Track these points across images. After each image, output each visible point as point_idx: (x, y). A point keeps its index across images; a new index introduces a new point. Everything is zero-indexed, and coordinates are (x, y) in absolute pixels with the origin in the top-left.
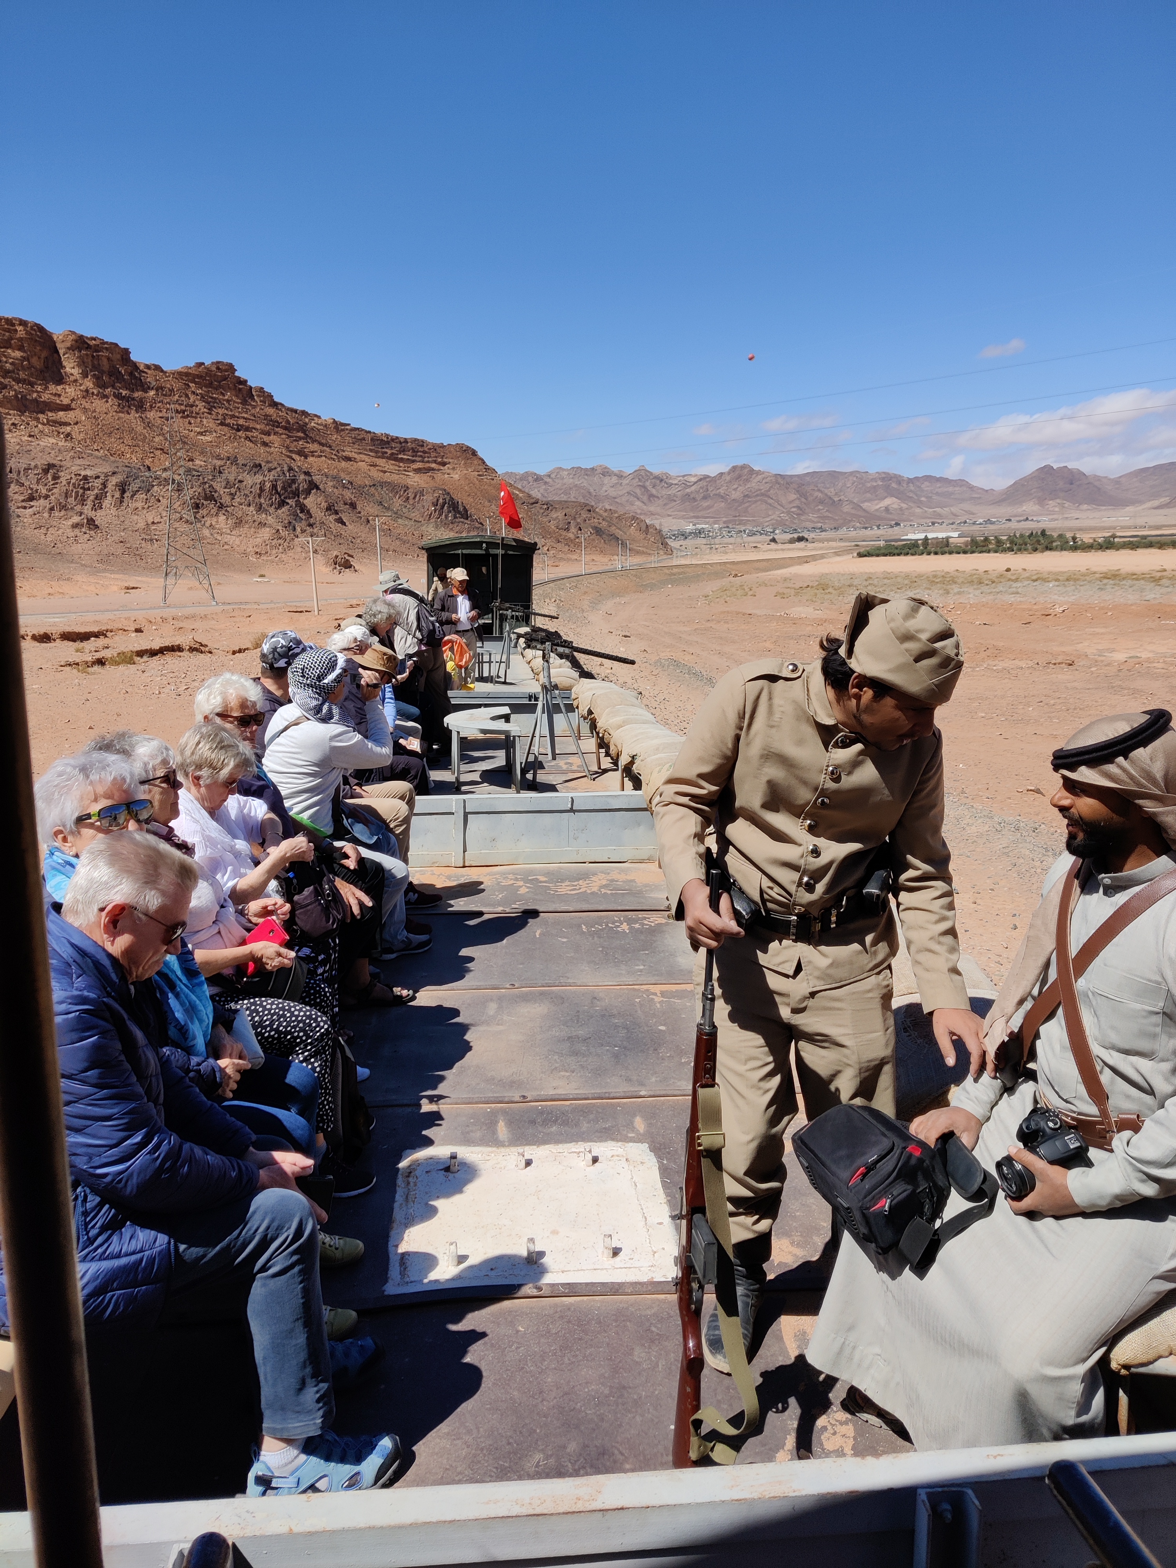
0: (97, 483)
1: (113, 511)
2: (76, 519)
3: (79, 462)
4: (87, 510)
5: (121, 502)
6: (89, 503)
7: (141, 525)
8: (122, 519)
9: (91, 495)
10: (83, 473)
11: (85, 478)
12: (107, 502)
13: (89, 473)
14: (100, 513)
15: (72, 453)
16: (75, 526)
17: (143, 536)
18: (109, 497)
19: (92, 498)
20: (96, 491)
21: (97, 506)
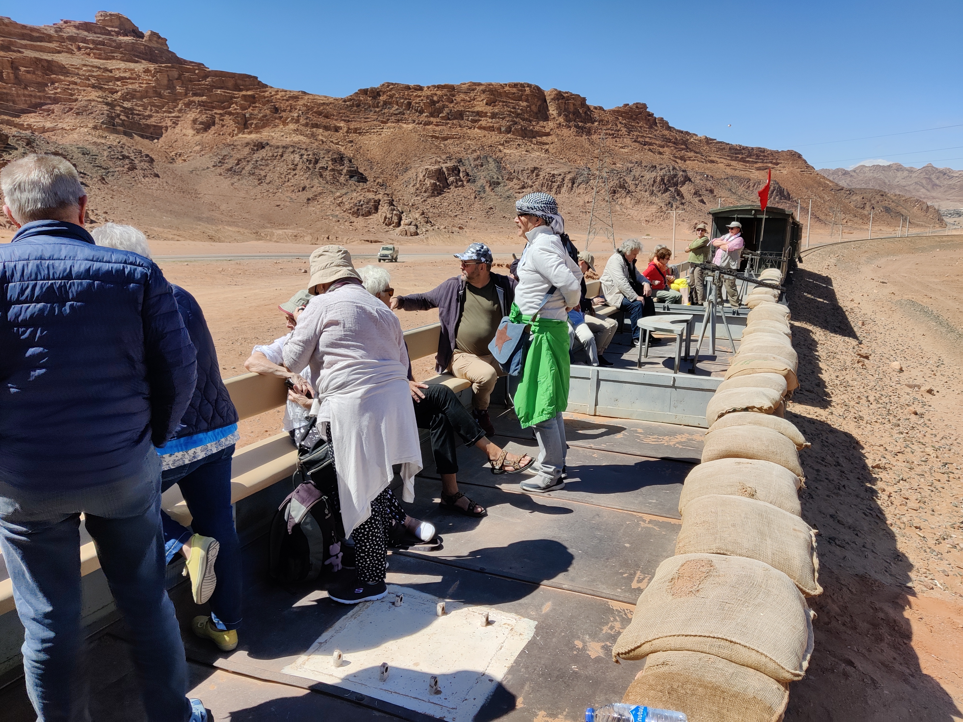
0: (559, 178)
1: (567, 195)
3: (550, 166)
5: (572, 189)
6: (554, 190)
7: (581, 203)
8: (571, 199)
9: (555, 185)
10: (552, 172)
11: (553, 175)
12: (564, 190)
13: (556, 172)
14: (559, 196)
15: (548, 161)
17: (582, 210)
18: (565, 187)
19: (556, 187)
20: (558, 183)
21: (558, 192)
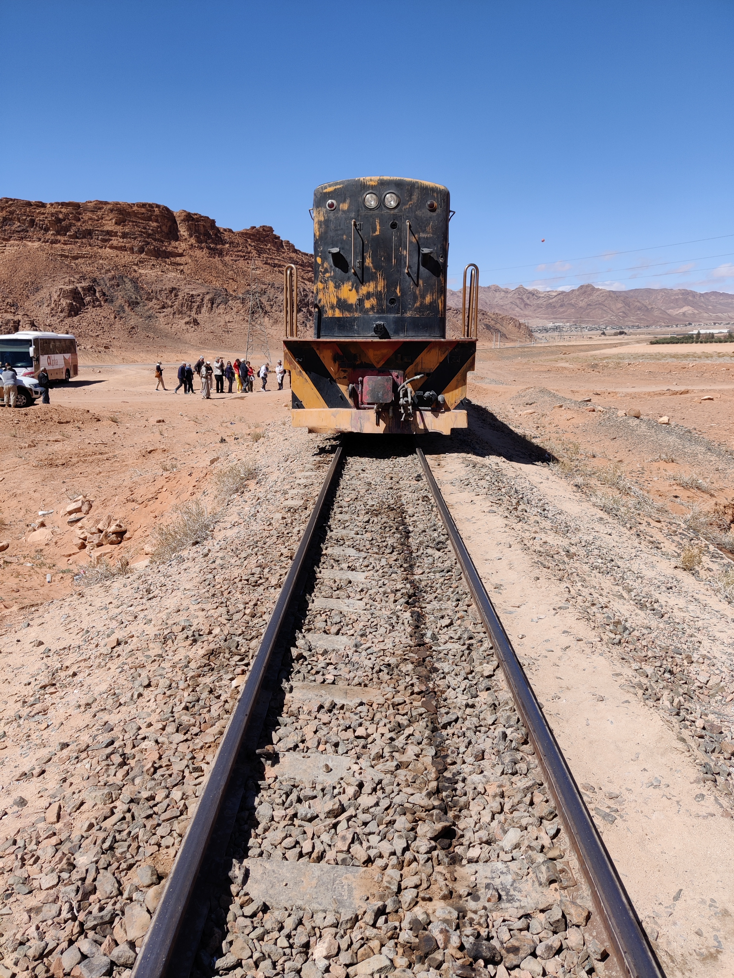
0: (199, 299)
1: (207, 315)
2: (187, 319)
3: (189, 286)
4: (193, 314)
5: (212, 309)
6: (194, 310)
7: (222, 323)
8: (212, 319)
9: (195, 305)
10: (191, 293)
11: (192, 296)
12: (204, 310)
13: (194, 293)
14: (200, 316)
15: (185, 282)
16: (187, 323)
17: (224, 329)
18: (205, 307)
19: (196, 307)
20: (198, 303)
21: (198, 312)
